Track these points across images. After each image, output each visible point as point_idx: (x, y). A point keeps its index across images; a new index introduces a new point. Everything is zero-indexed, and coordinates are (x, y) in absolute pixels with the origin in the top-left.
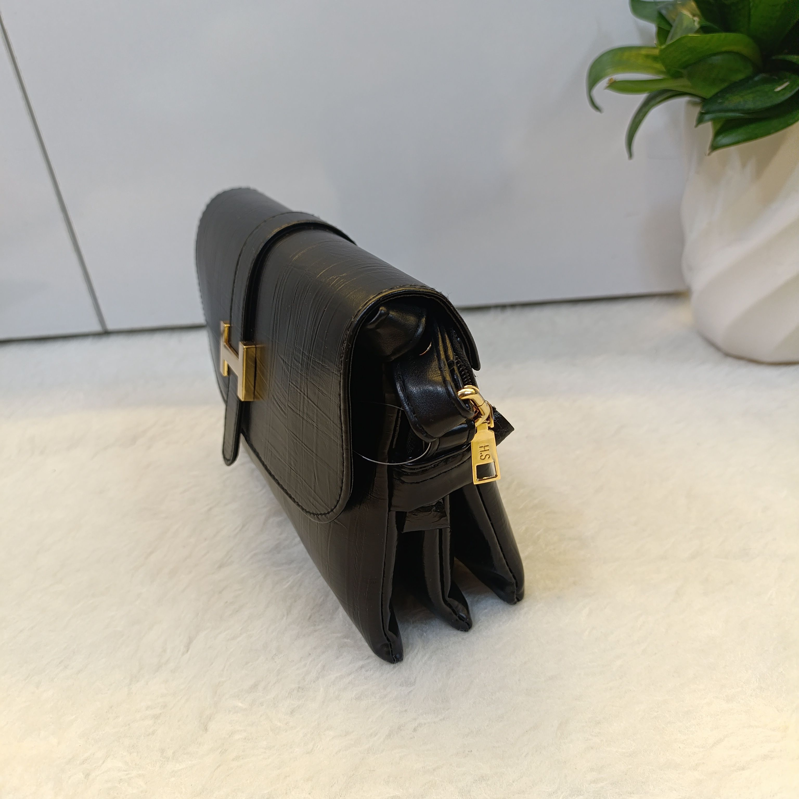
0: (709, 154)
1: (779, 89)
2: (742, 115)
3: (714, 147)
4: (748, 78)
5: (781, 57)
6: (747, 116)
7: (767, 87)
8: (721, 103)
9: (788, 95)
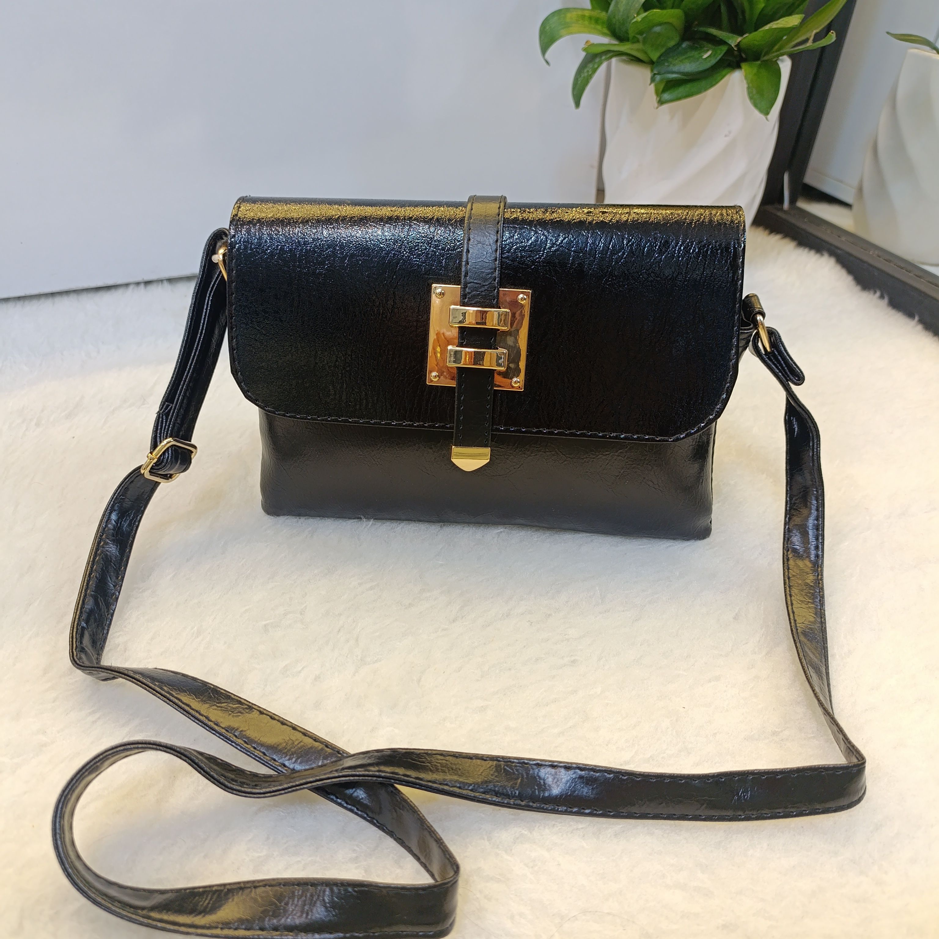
0: (657, 108)
1: (705, 56)
2: (683, 77)
3: (661, 102)
4: (678, 45)
5: (702, 29)
6: (685, 77)
7: (695, 54)
8: (668, 66)
9: (713, 61)
